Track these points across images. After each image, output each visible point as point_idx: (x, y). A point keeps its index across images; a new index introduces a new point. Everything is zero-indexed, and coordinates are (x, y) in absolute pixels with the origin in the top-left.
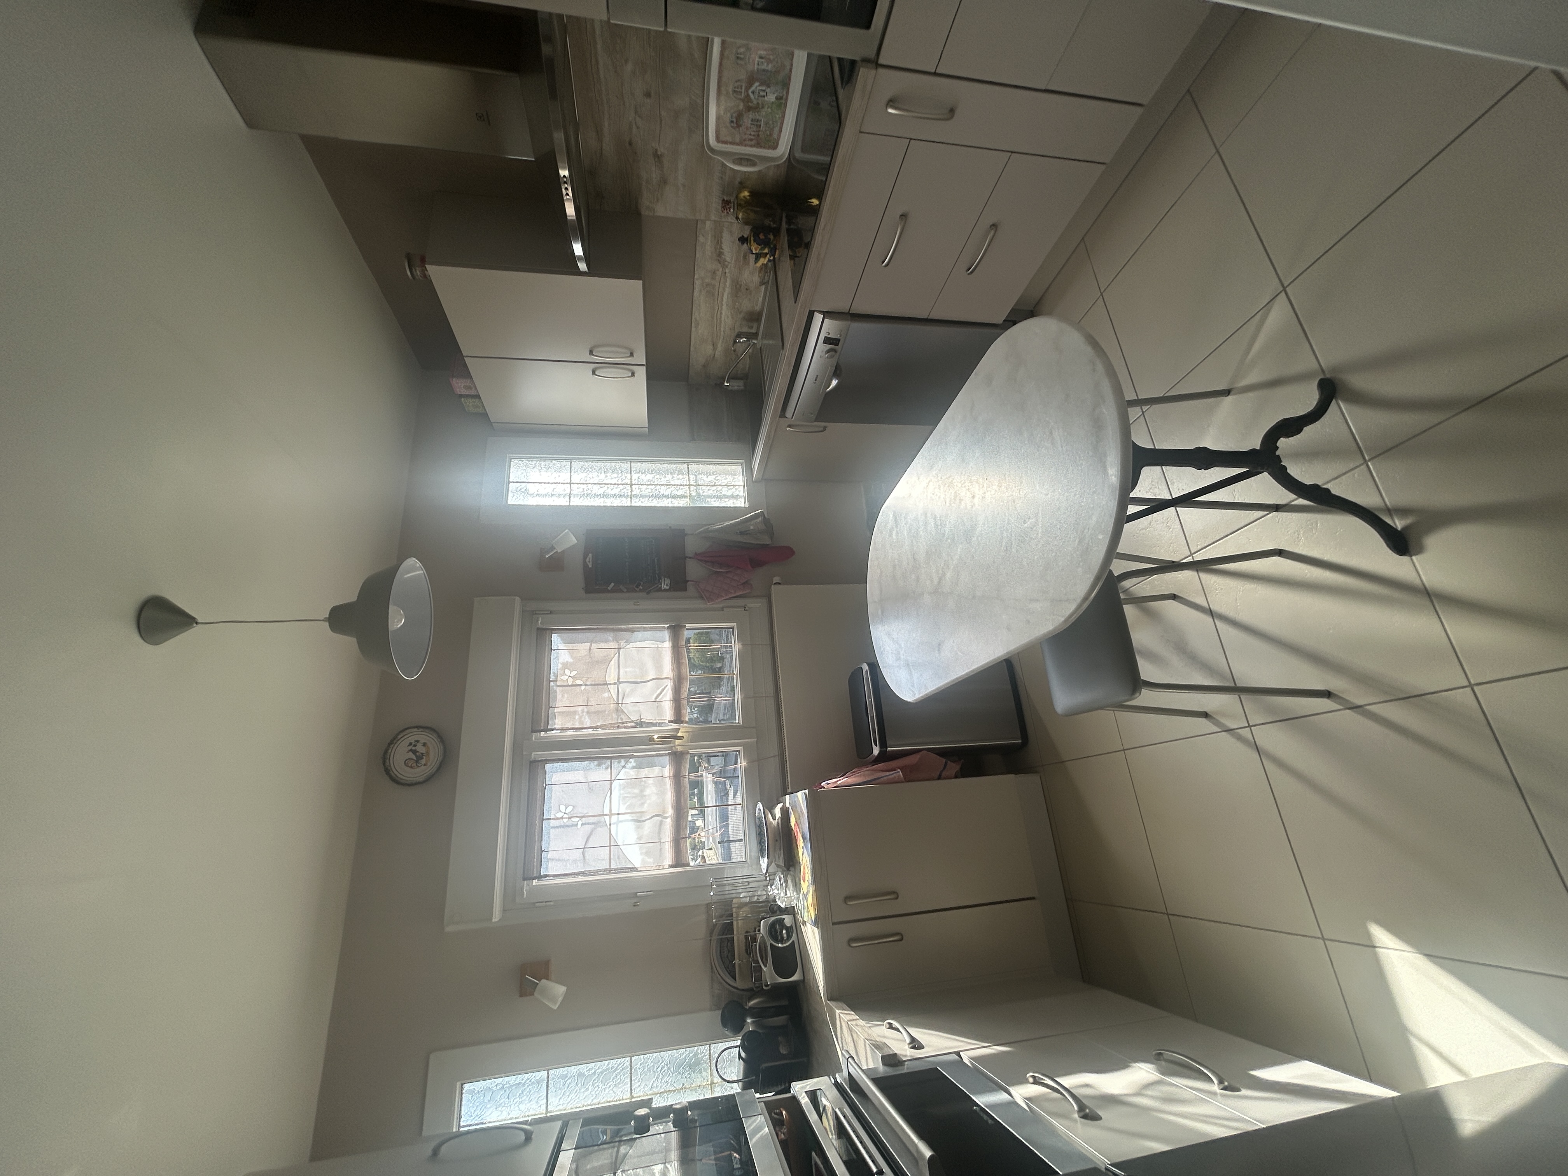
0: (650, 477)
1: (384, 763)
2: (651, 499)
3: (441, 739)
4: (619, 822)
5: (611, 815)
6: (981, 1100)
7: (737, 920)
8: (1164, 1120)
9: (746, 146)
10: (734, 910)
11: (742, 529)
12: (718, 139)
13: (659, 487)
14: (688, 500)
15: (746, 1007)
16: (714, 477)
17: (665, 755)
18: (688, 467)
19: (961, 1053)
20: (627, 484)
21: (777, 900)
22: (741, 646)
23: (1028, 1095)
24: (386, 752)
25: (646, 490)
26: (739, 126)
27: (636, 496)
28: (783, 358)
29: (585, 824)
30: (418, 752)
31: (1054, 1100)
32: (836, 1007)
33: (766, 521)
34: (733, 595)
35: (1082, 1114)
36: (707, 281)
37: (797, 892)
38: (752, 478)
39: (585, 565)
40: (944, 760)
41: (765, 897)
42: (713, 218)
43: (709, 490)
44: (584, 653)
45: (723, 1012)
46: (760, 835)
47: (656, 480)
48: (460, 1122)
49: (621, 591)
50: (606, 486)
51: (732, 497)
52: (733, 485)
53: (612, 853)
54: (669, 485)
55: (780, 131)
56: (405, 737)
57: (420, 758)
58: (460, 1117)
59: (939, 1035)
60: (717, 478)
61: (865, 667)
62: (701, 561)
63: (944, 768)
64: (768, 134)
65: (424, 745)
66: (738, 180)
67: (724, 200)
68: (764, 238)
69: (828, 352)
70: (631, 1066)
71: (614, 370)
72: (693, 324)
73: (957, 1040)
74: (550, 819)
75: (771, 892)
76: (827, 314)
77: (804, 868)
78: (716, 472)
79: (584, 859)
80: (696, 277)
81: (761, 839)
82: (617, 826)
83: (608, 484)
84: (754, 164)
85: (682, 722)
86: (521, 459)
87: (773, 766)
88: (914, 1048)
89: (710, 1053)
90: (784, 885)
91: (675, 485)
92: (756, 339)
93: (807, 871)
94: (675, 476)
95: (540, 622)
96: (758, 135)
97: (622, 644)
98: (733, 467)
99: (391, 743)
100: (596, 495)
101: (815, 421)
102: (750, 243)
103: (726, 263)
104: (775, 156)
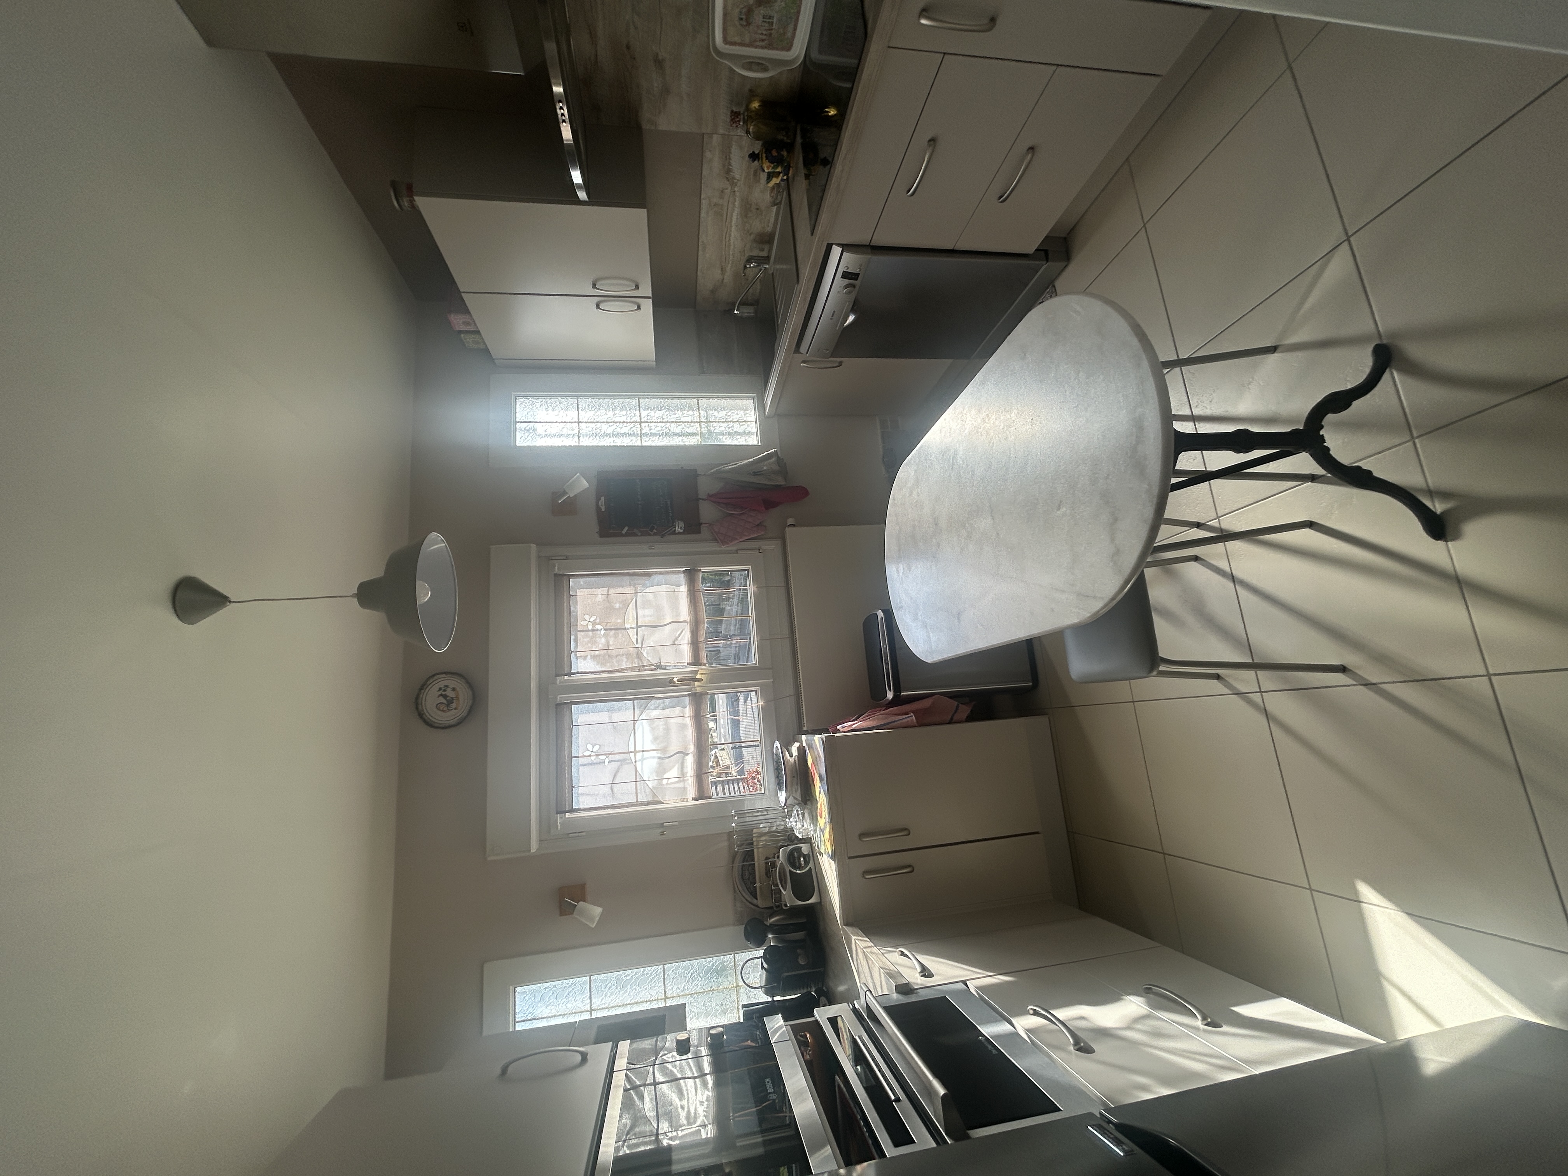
0: (659, 414)
1: (417, 708)
2: (661, 438)
3: (470, 684)
4: (643, 759)
5: (635, 752)
6: (988, 1030)
7: (758, 848)
8: (1151, 1055)
9: (756, 47)
10: (754, 839)
11: (754, 469)
12: (726, 41)
13: (669, 424)
14: (698, 437)
15: (765, 922)
16: (724, 412)
17: (685, 696)
18: (698, 403)
19: (968, 982)
20: (636, 422)
21: (795, 831)
22: (756, 589)
23: (1027, 1027)
24: (417, 698)
25: (656, 428)
26: (749, 24)
27: (646, 435)
28: (797, 293)
29: (612, 761)
30: (448, 696)
31: (1051, 1032)
32: (852, 933)
33: (780, 461)
34: (746, 538)
35: (1076, 1047)
36: (715, 200)
37: (813, 824)
38: (765, 414)
39: (598, 509)
40: (956, 703)
41: (783, 827)
42: (721, 131)
43: (720, 427)
44: (600, 598)
45: (746, 929)
46: (778, 769)
47: (665, 417)
48: (515, 1017)
49: (635, 535)
50: (615, 424)
51: (745, 433)
52: (745, 421)
53: (638, 788)
54: (680, 422)
55: (795, 29)
56: (434, 683)
57: (450, 702)
58: (515, 1014)
59: (947, 964)
60: (728, 414)
61: (880, 614)
62: (714, 502)
63: (955, 712)
64: (782, 32)
65: (454, 689)
66: (748, 87)
67: (732, 111)
68: (776, 154)
69: (846, 287)
70: (664, 972)
71: (621, 303)
72: (700, 248)
73: (964, 969)
74: (578, 757)
75: (790, 824)
76: (846, 247)
77: (821, 806)
78: (727, 407)
79: (613, 793)
80: (702, 197)
81: (779, 773)
82: (642, 764)
83: (617, 422)
84: (765, 69)
85: (700, 665)
86: (526, 397)
87: (789, 705)
88: (924, 976)
89: (735, 961)
90: (801, 818)
91: (685, 422)
92: (768, 264)
93: (823, 810)
94: (685, 412)
95: (557, 567)
96: (770, 34)
97: (639, 588)
98: (745, 402)
99: (422, 688)
100: (606, 435)
101: (830, 357)
102: (762, 160)
103: (735, 181)
104: (788, 59)
